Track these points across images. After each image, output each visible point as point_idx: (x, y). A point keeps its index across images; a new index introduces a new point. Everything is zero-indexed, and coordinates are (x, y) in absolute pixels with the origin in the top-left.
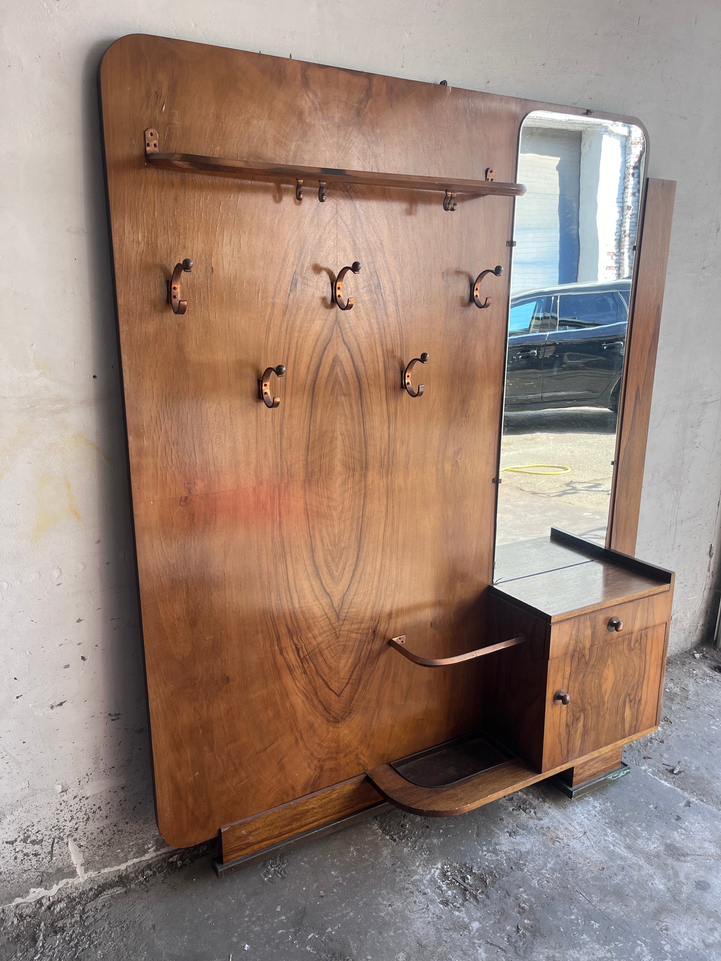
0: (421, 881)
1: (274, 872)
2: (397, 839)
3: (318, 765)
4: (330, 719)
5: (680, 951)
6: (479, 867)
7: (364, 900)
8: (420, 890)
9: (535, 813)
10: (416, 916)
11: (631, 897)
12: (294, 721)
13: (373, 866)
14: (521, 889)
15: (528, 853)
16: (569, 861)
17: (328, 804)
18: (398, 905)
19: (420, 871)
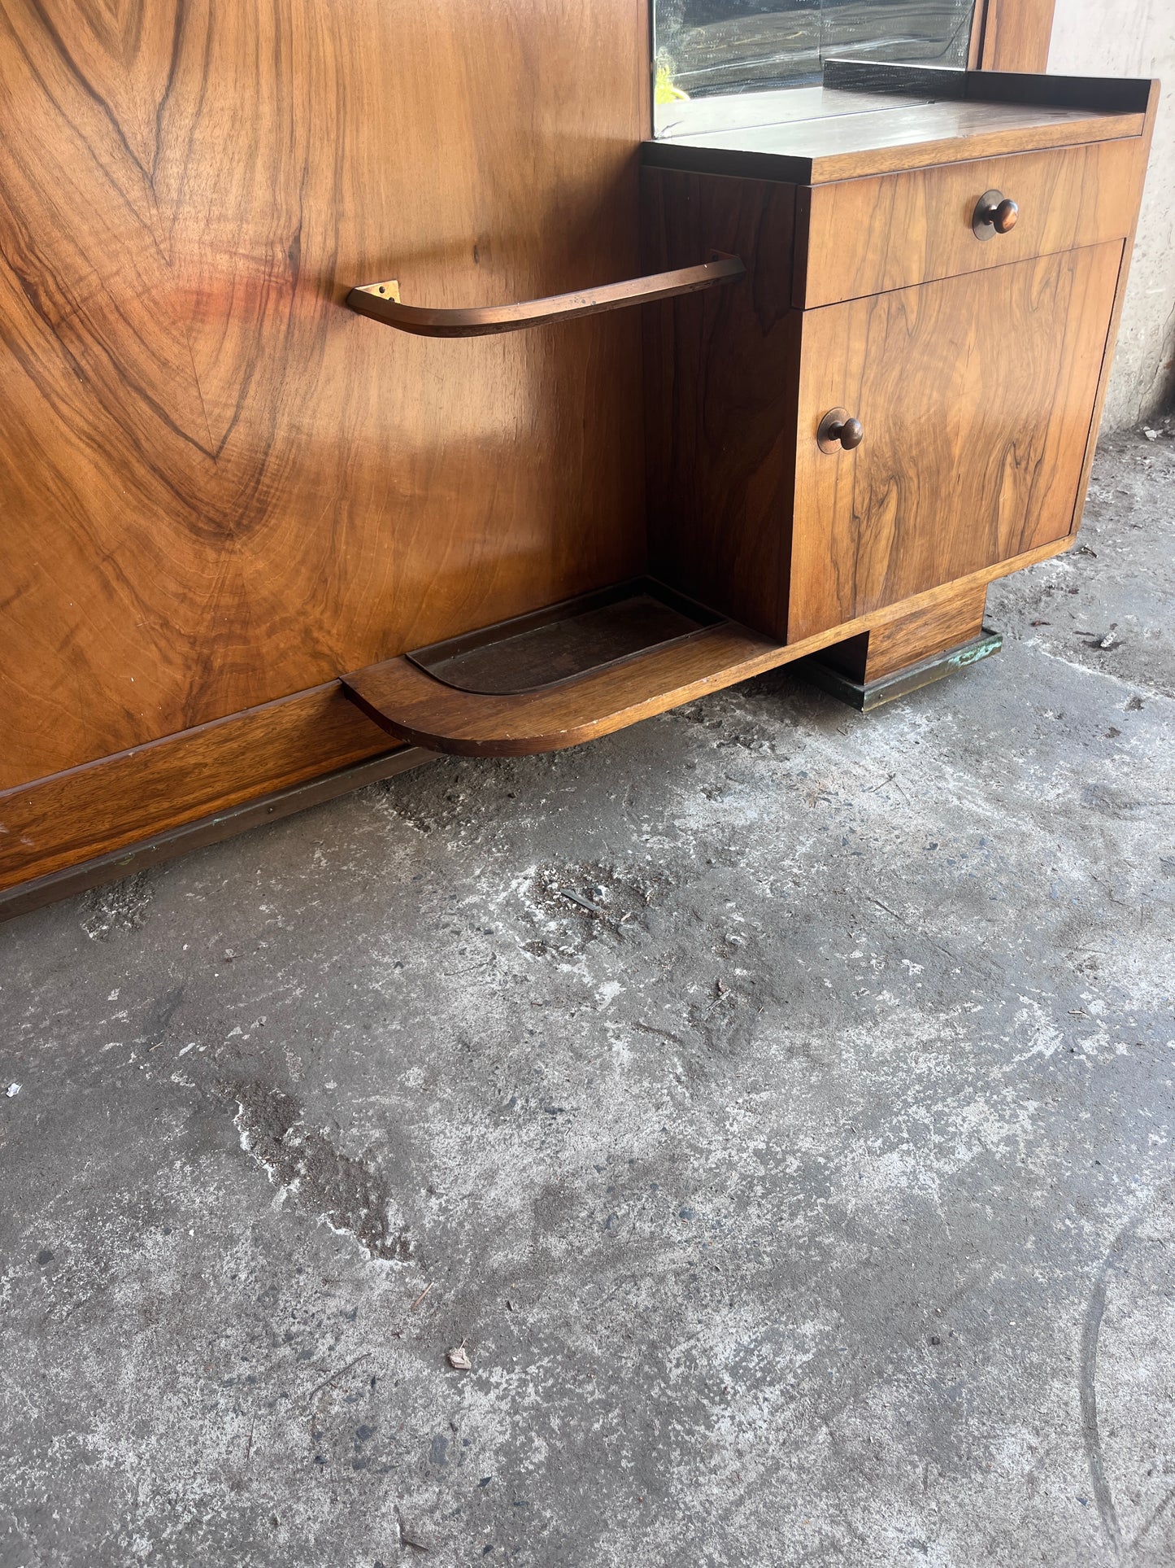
0: (482, 906)
1: (117, 920)
2: (433, 826)
3: (194, 655)
4: (201, 525)
5: (1131, 1013)
6: (631, 867)
7: (335, 958)
8: (477, 925)
9: (773, 748)
10: (462, 982)
11: (1003, 900)
12: (82, 526)
13: (366, 885)
14: (729, 905)
15: (750, 828)
16: (851, 837)
17: (243, 754)
18: (420, 961)
19: (483, 885)
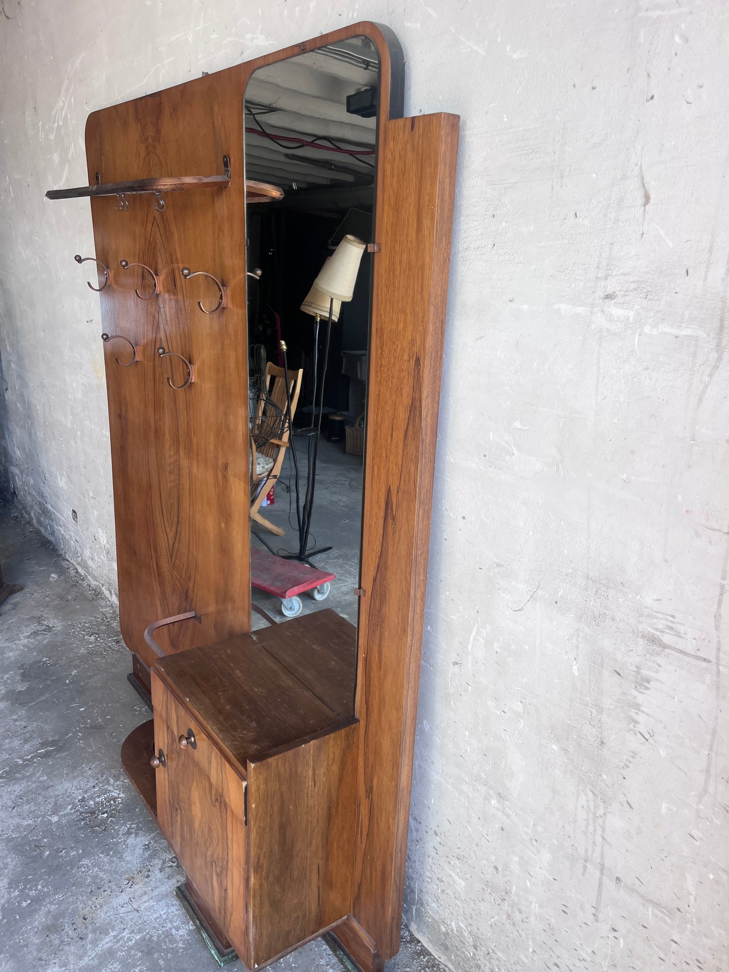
0: (108, 784)
8: (99, 784)
9: (171, 866)
10: (74, 783)
11: (45, 939)
15: (121, 857)
16: (102, 890)
19: (118, 783)
